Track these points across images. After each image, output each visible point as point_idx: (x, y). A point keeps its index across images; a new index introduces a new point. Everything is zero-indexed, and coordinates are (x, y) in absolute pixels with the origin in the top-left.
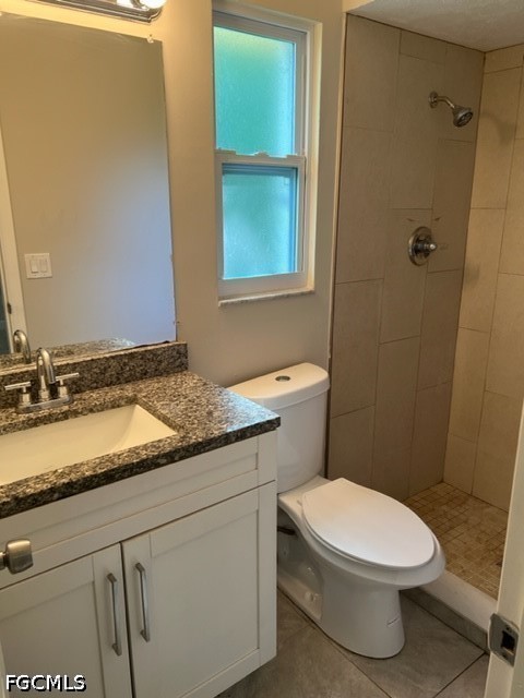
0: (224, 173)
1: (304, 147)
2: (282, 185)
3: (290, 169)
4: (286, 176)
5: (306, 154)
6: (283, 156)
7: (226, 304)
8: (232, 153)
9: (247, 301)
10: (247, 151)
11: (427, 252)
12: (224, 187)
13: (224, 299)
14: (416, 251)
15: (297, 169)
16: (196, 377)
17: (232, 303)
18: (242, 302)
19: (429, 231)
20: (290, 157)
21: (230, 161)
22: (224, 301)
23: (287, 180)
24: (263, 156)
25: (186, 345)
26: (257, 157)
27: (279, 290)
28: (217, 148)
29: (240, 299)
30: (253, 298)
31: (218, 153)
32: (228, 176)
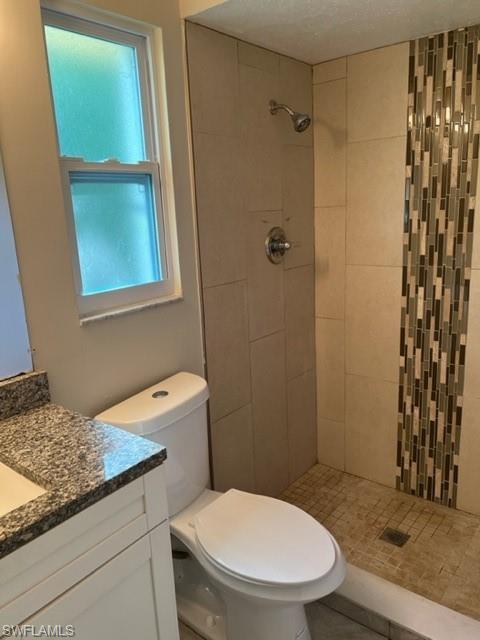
0: (72, 181)
1: (155, 153)
2: (137, 193)
3: (143, 175)
4: (140, 183)
5: (159, 160)
6: (135, 162)
7: (88, 323)
8: (79, 161)
9: (112, 316)
10: (96, 158)
11: (282, 251)
12: (73, 197)
13: (85, 316)
14: (273, 250)
15: (150, 176)
16: (62, 410)
17: (96, 321)
18: (107, 318)
19: (281, 230)
20: (142, 164)
21: (78, 169)
22: (86, 320)
23: (142, 187)
24: (114, 163)
25: (45, 375)
26: (106, 164)
27: (145, 301)
28: (62, 155)
29: (104, 315)
30: (118, 312)
31: (63, 161)
32: (76, 185)
